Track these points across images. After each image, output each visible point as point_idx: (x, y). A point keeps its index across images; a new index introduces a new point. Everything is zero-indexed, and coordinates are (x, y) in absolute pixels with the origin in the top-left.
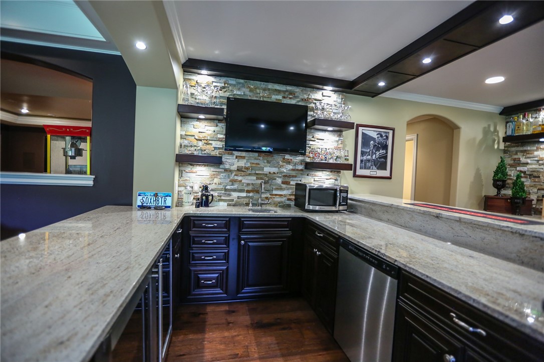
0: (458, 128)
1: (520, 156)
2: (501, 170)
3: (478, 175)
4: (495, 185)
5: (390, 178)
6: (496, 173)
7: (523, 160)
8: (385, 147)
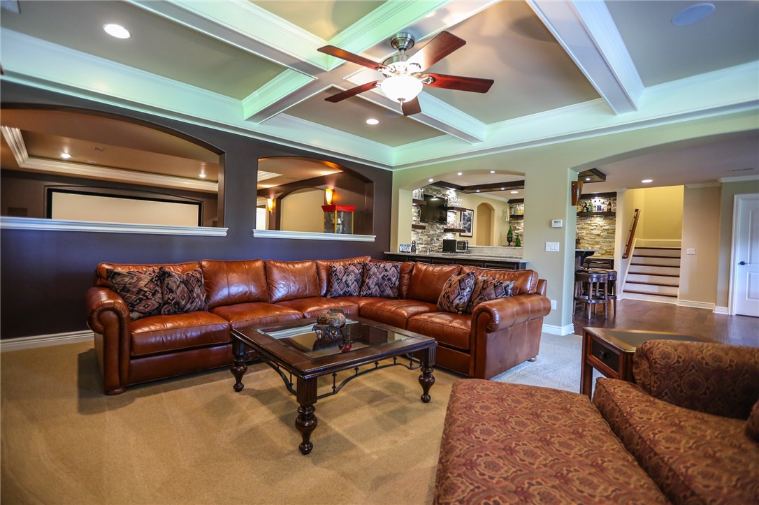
0: (494, 210)
1: (516, 225)
2: (510, 232)
3: (501, 235)
4: (508, 240)
5: (471, 237)
6: (508, 234)
7: (517, 227)
8: (470, 220)
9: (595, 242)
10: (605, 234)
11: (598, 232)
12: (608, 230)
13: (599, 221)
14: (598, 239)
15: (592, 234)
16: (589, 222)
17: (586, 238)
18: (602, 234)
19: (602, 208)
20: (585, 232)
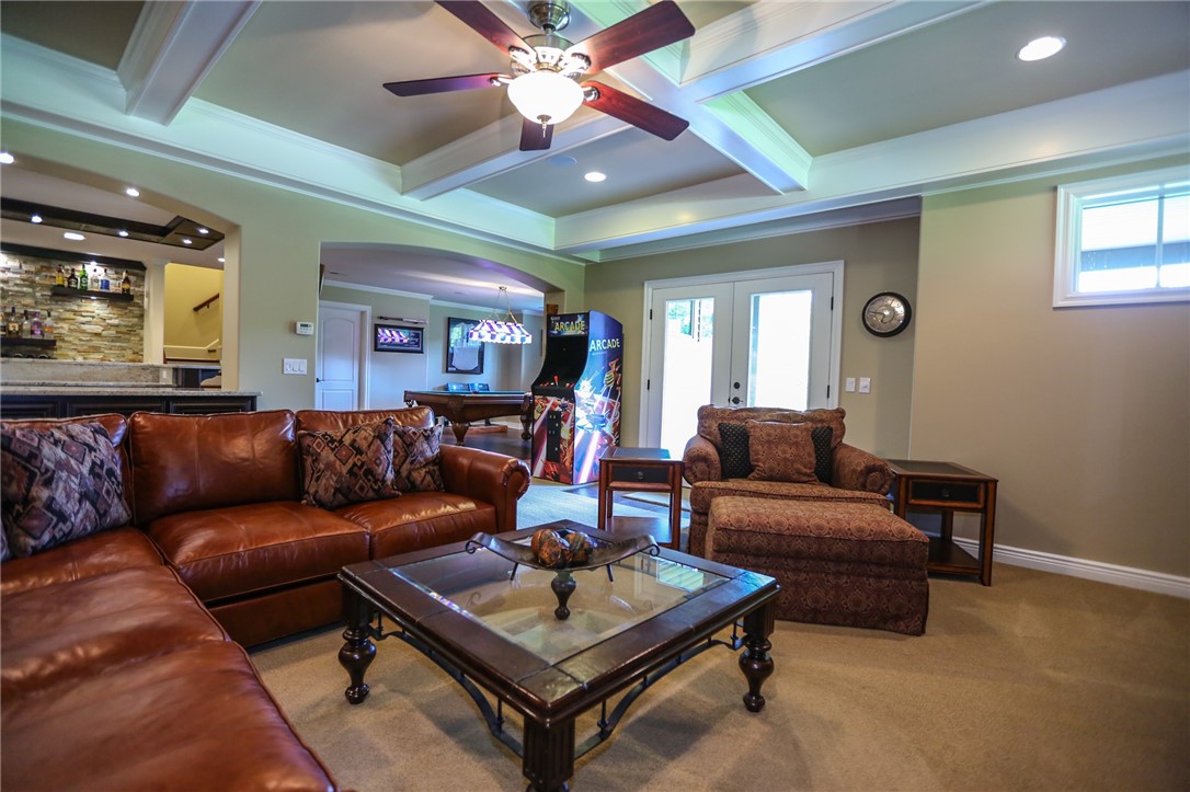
9: (90, 347)
10: (112, 332)
11: (98, 329)
12: (117, 326)
13: (96, 308)
14: (96, 342)
15: (84, 332)
16: (75, 308)
17: (71, 339)
18: (104, 333)
19: (111, 287)
20: (66, 326)
